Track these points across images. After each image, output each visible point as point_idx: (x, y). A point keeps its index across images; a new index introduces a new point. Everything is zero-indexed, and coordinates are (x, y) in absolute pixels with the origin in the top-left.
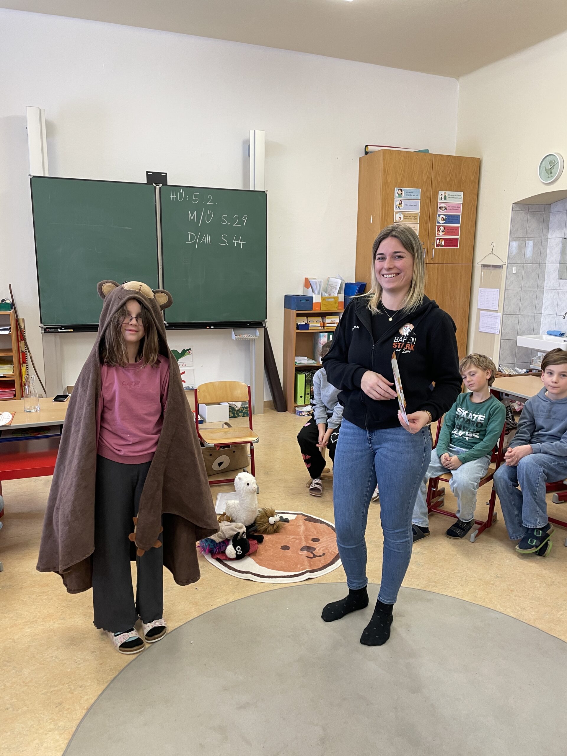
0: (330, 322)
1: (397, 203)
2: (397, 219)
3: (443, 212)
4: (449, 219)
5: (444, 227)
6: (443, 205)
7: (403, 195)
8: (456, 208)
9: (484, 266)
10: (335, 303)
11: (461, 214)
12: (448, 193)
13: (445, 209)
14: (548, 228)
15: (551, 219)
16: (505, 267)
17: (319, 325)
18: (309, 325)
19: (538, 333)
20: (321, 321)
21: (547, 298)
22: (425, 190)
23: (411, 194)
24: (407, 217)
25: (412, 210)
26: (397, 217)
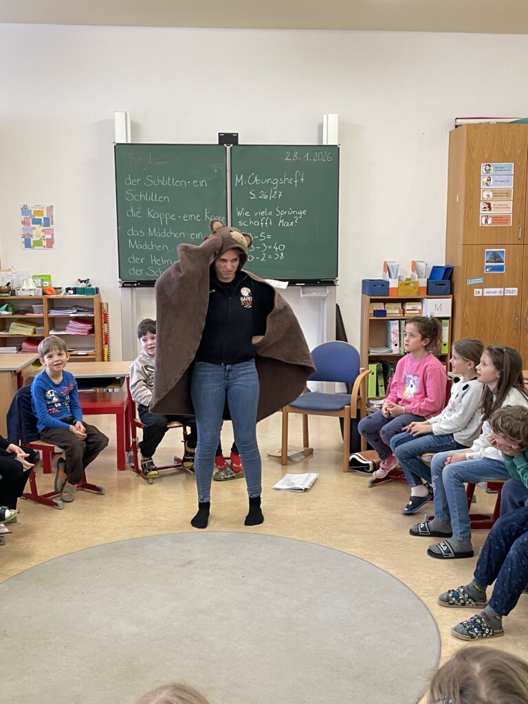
0: (410, 308)
2: (485, 197)
7: (492, 171)
10: (415, 288)
17: (398, 312)
18: (386, 311)
20: (401, 307)
22: (519, 164)
23: (502, 169)
24: (497, 194)
25: (504, 186)
26: (484, 195)
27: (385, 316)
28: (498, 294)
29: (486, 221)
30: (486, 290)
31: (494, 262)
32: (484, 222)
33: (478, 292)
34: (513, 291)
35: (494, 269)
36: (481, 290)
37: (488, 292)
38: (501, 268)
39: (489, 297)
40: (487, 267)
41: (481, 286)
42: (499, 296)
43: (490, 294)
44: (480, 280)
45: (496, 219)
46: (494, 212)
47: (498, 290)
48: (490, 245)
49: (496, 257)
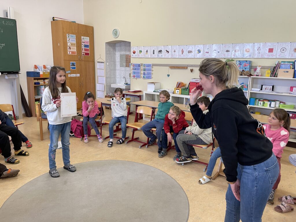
1: (68, 39)
2: (69, 45)
3: (83, 43)
4: (86, 46)
5: (84, 49)
6: (83, 41)
7: (70, 37)
8: (87, 43)
9: (98, 62)
11: (89, 44)
12: (84, 37)
13: (84, 43)
14: (115, 51)
15: (116, 48)
16: (105, 63)
17: (42, 83)
19: (116, 83)
20: (43, 81)
21: (118, 73)
22: (77, 35)
23: (72, 36)
24: (72, 44)
25: (73, 42)
26: (68, 44)
27: (39, 84)
28: (75, 76)
29: (70, 53)
30: (71, 75)
31: (73, 66)
32: (69, 53)
33: (69, 76)
34: (78, 75)
35: (73, 68)
36: (70, 75)
37: (72, 75)
38: (75, 68)
39: (72, 77)
40: (71, 67)
41: (70, 74)
42: (75, 77)
43: (73, 76)
44: (69, 72)
45: (72, 52)
46: (72, 50)
47: (75, 75)
48: (71, 61)
49: (73, 64)
